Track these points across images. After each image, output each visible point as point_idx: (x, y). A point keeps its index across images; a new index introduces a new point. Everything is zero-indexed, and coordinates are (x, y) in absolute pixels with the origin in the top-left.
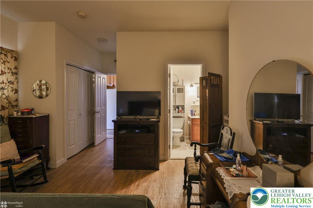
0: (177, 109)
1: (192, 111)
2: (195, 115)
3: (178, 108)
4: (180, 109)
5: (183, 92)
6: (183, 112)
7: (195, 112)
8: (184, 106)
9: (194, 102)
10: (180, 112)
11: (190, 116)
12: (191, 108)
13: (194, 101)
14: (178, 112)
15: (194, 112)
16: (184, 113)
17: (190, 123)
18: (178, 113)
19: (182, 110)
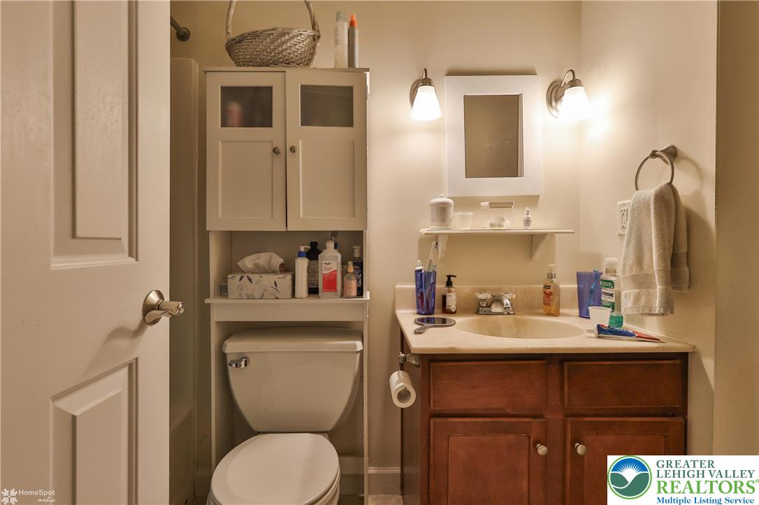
0: (302, 265)
1: (424, 280)
2: (445, 310)
3: (313, 253)
4: (331, 260)
5: (350, 123)
6: (354, 284)
7: (449, 284)
8: (357, 238)
9: (442, 210)
10: (330, 284)
11: (408, 319)
12: (422, 255)
13: (445, 200)
14: (313, 291)
15: (440, 286)
16: (360, 292)
17: (403, 395)
18: (313, 301)
19: (344, 272)
